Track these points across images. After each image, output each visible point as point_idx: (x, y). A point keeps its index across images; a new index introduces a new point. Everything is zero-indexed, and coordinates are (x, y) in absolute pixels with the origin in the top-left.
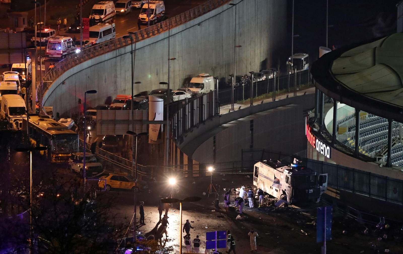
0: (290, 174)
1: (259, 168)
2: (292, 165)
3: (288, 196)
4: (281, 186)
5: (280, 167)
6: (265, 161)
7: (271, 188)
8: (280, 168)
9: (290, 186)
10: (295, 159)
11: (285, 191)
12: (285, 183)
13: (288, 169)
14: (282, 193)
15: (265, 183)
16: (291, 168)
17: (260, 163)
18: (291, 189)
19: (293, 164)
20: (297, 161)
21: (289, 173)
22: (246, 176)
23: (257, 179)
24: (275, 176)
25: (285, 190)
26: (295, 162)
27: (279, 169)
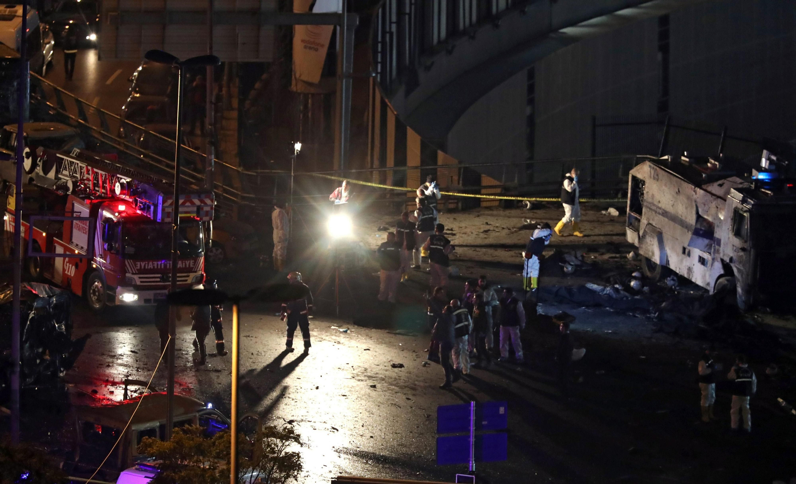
0: (748, 203)
1: (647, 185)
2: (754, 172)
3: (738, 280)
4: (719, 244)
5: (717, 180)
6: (666, 157)
7: (684, 252)
8: (716, 184)
9: (746, 246)
10: (765, 152)
11: (732, 265)
12: (731, 235)
13: (740, 186)
14: (722, 272)
15: (664, 235)
16: (753, 186)
17: (650, 166)
18: (752, 257)
19: (760, 170)
20: (773, 160)
21: (743, 201)
22: (606, 209)
23: (639, 221)
24: (697, 213)
25: (731, 259)
26: (764, 163)
27: (714, 188)
